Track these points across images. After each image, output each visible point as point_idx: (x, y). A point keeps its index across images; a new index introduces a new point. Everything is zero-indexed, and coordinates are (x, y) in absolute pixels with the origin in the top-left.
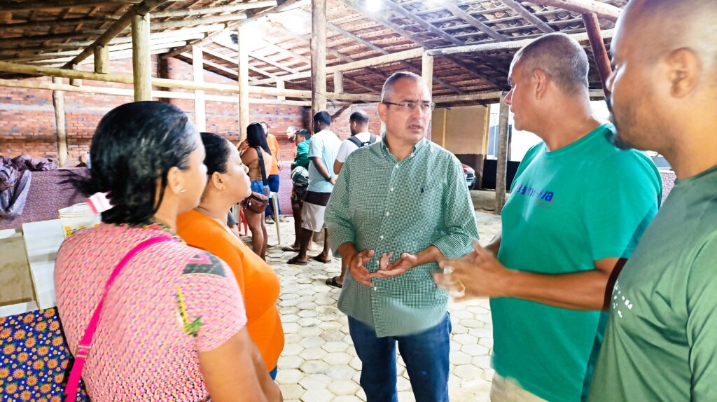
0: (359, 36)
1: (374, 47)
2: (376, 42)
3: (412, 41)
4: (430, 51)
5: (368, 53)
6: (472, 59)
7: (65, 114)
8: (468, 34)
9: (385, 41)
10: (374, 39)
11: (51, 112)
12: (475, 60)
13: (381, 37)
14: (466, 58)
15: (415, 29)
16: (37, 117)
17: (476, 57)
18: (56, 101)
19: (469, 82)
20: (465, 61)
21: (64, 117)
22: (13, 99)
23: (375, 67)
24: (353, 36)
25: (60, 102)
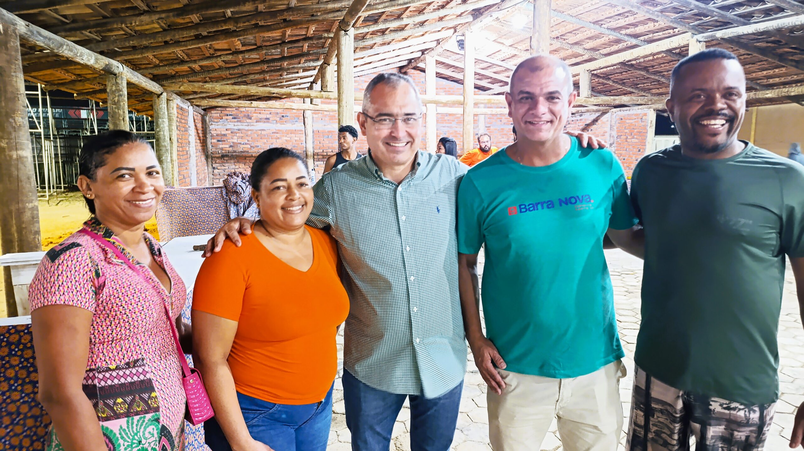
0: (605, 26)
1: (626, 38)
2: (628, 31)
3: (674, 25)
4: (700, 37)
5: (621, 46)
6: (767, 42)
7: (313, 132)
8: (753, 8)
9: (640, 29)
10: (626, 27)
11: (301, 131)
12: (773, 42)
13: (635, 25)
14: (758, 40)
15: (676, 10)
16: (290, 135)
17: (773, 38)
18: (306, 119)
19: (771, 72)
20: (758, 44)
21: (312, 134)
22: (271, 119)
23: (634, 62)
24: (598, 26)
25: (309, 121)
